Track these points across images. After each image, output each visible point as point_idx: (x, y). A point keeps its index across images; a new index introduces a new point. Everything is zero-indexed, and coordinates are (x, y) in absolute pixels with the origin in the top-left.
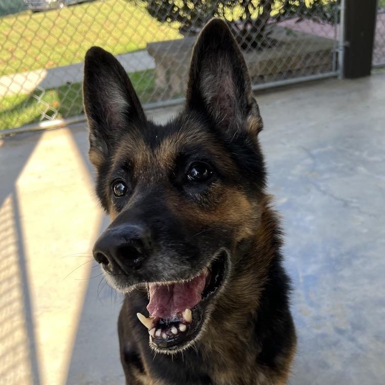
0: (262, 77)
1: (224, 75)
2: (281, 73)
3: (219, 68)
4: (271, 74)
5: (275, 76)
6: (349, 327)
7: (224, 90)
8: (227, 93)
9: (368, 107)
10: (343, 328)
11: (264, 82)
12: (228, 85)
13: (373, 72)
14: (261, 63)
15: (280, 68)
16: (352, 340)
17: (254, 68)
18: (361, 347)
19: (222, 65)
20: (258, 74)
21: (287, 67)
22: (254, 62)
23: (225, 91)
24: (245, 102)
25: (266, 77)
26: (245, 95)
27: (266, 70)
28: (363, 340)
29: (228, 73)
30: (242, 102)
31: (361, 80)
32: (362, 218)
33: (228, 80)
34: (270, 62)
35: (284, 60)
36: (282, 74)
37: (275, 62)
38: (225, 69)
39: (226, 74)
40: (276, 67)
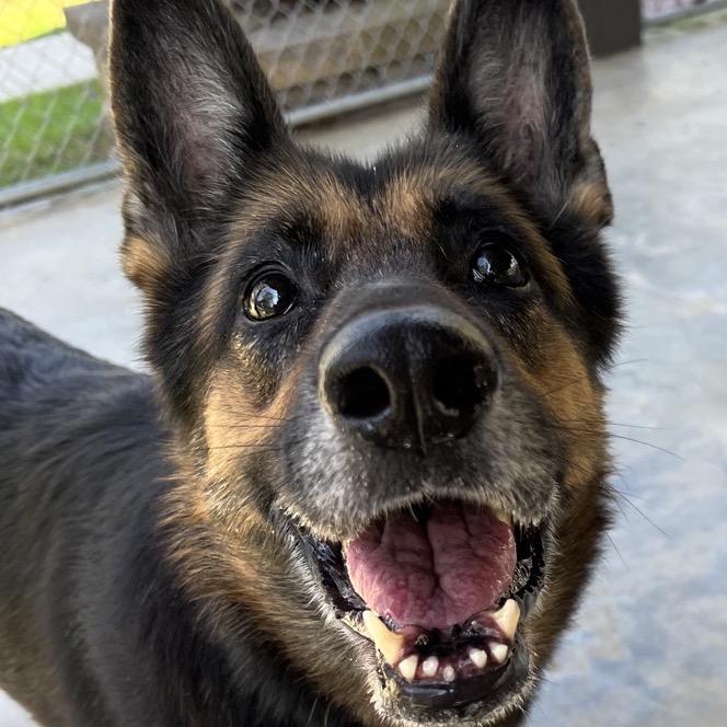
0: (373, 71)
1: (527, 71)
2: (419, 57)
3: (516, 49)
4: (395, 63)
5: (407, 65)
6: (627, 654)
7: (519, 113)
8: (528, 122)
9: (641, 124)
10: (613, 657)
11: (381, 84)
12: (533, 98)
13: (648, 36)
14: (366, 36)
15: (415, 44)
16: (637, 681)
17: (350, 51)
18: (655, 695)
19: (525, 42)
20: (364, 64)
21: (432, 40)
22: (348, 35)
23: (523, 114)
24: (571, 146)
25: (384, 72)
26: (572, 129)
27: (381, 52)
28: (658, 678)
29: (536, 65)
30: (563, 144)
31: (622, 58)
32: (642, 397)
33: (535, 86)
34: (389, 31)
35: (424, 24)
36: (424, 59)
37: (401, 29)
38: (530, 56)
39: (532, 69)
40: (404, 45)
